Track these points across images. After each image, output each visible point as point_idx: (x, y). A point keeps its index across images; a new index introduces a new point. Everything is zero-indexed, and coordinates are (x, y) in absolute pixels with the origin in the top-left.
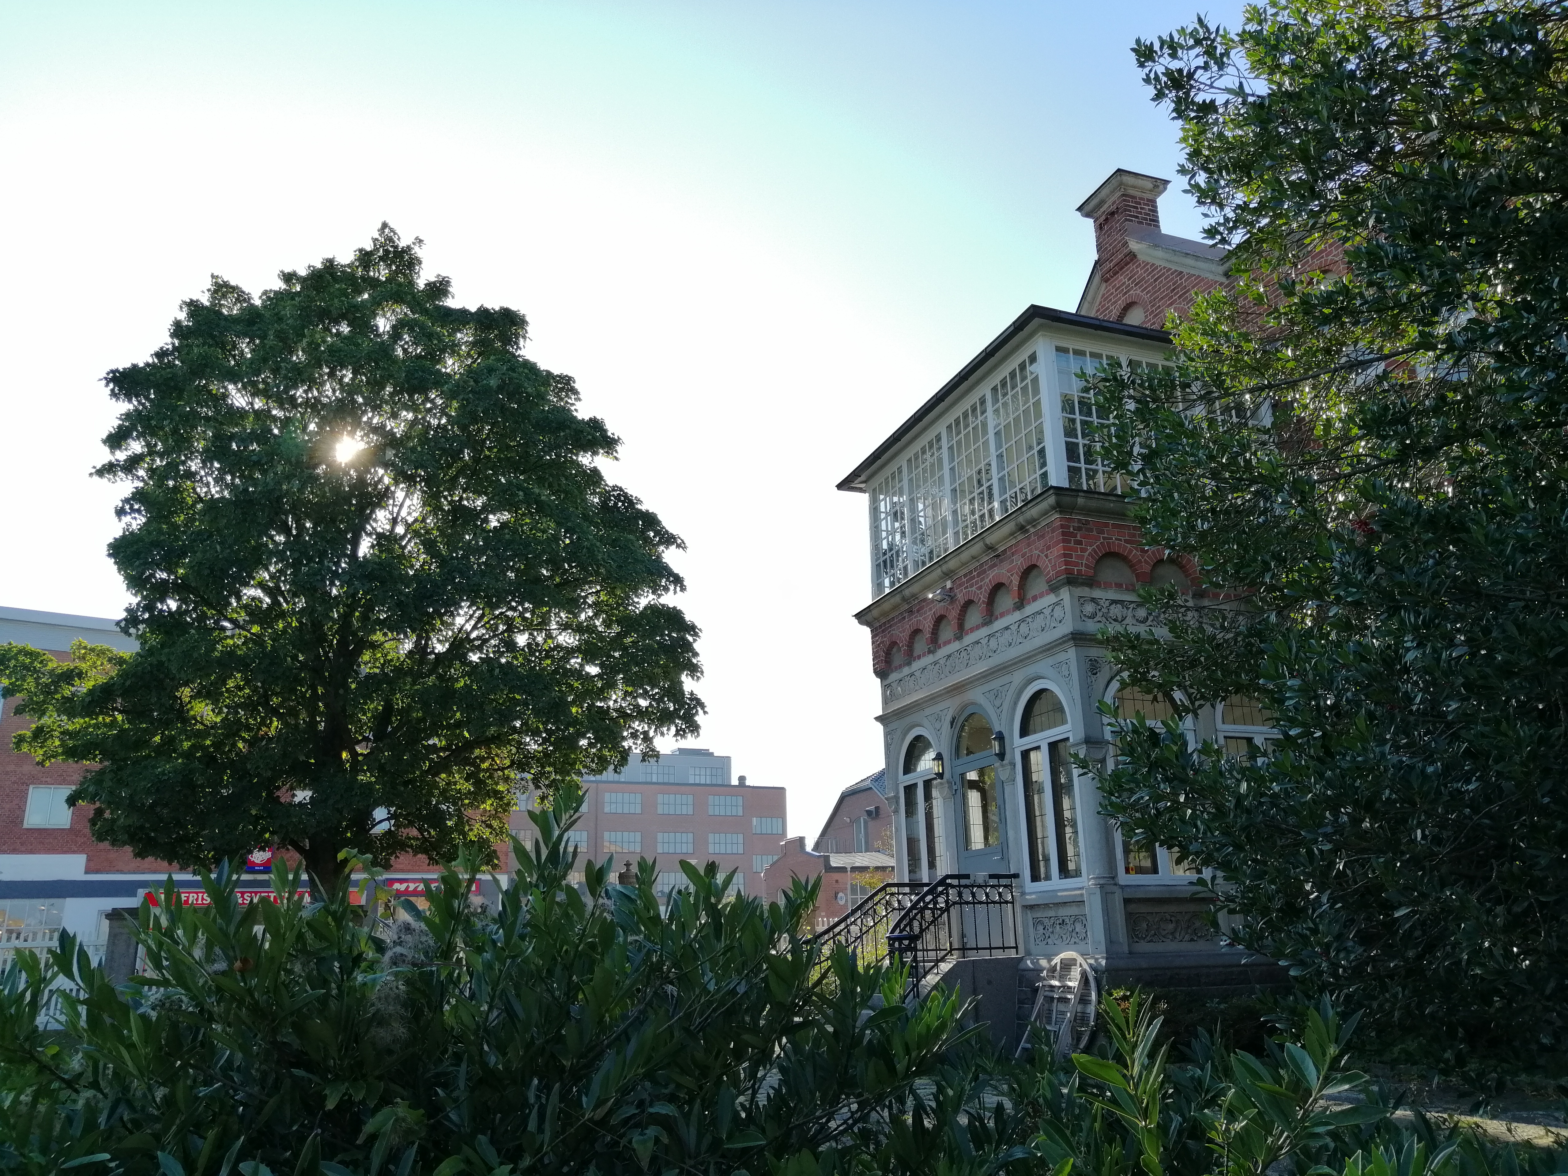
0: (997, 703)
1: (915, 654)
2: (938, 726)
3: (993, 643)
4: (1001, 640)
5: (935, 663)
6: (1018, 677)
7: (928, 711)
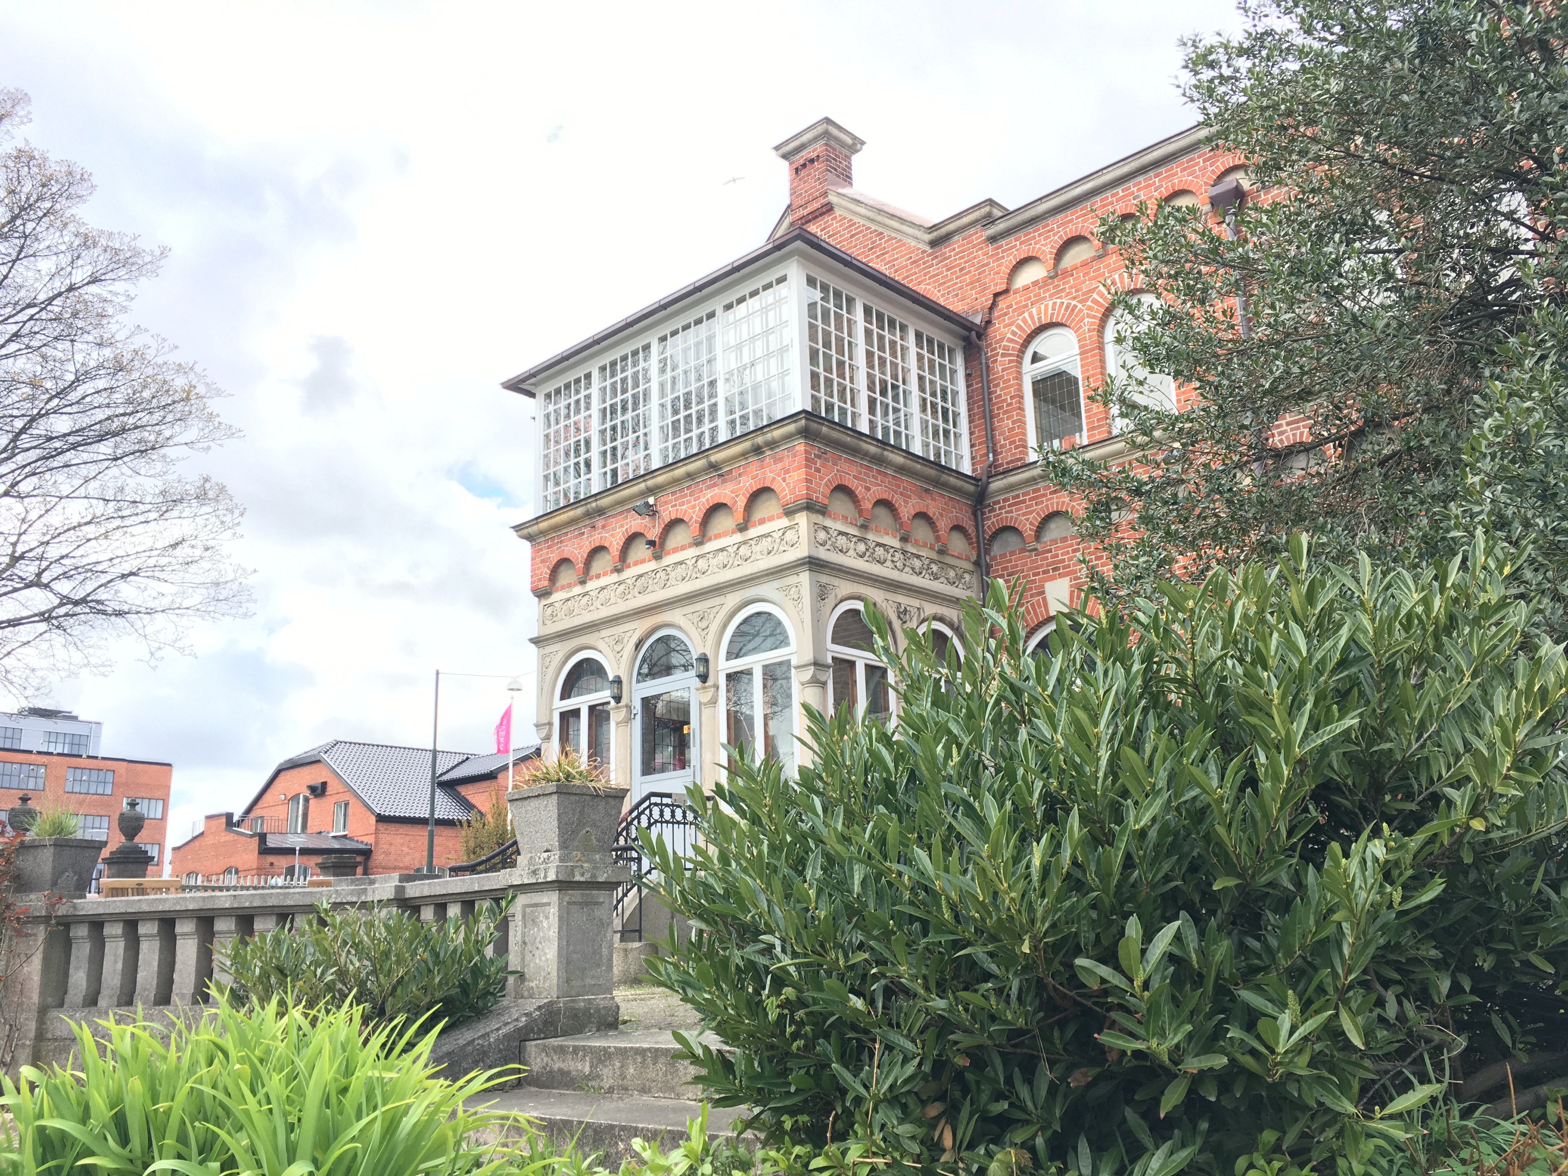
0: (703, 624)
1: (593, 572)
2: (618, 648)
3: (701, 563)
4: (714, 562)
5: (620, 583)
6: (732, 599)
7: (604, 633)
